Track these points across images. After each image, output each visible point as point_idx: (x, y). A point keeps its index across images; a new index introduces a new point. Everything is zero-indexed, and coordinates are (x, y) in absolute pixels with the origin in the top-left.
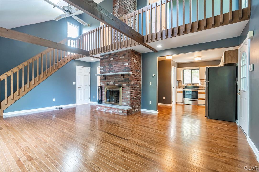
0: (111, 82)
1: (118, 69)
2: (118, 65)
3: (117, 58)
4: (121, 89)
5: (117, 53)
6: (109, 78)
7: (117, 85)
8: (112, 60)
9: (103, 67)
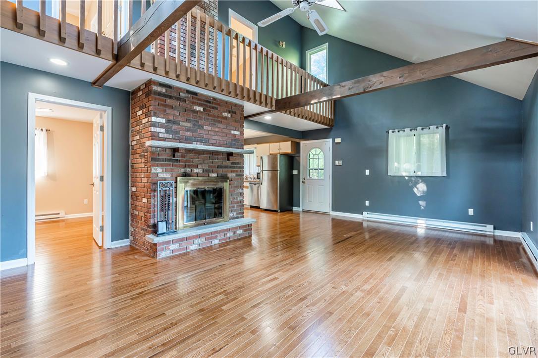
0: (197, 167)
1: (217, 138)
2: (217, 130)
3: (214, 112)
4: (226, 186)
5: (214, 99)
6: (189, 157)
7: (215, 175)
8: (200, 112)
9: (168, 121)
